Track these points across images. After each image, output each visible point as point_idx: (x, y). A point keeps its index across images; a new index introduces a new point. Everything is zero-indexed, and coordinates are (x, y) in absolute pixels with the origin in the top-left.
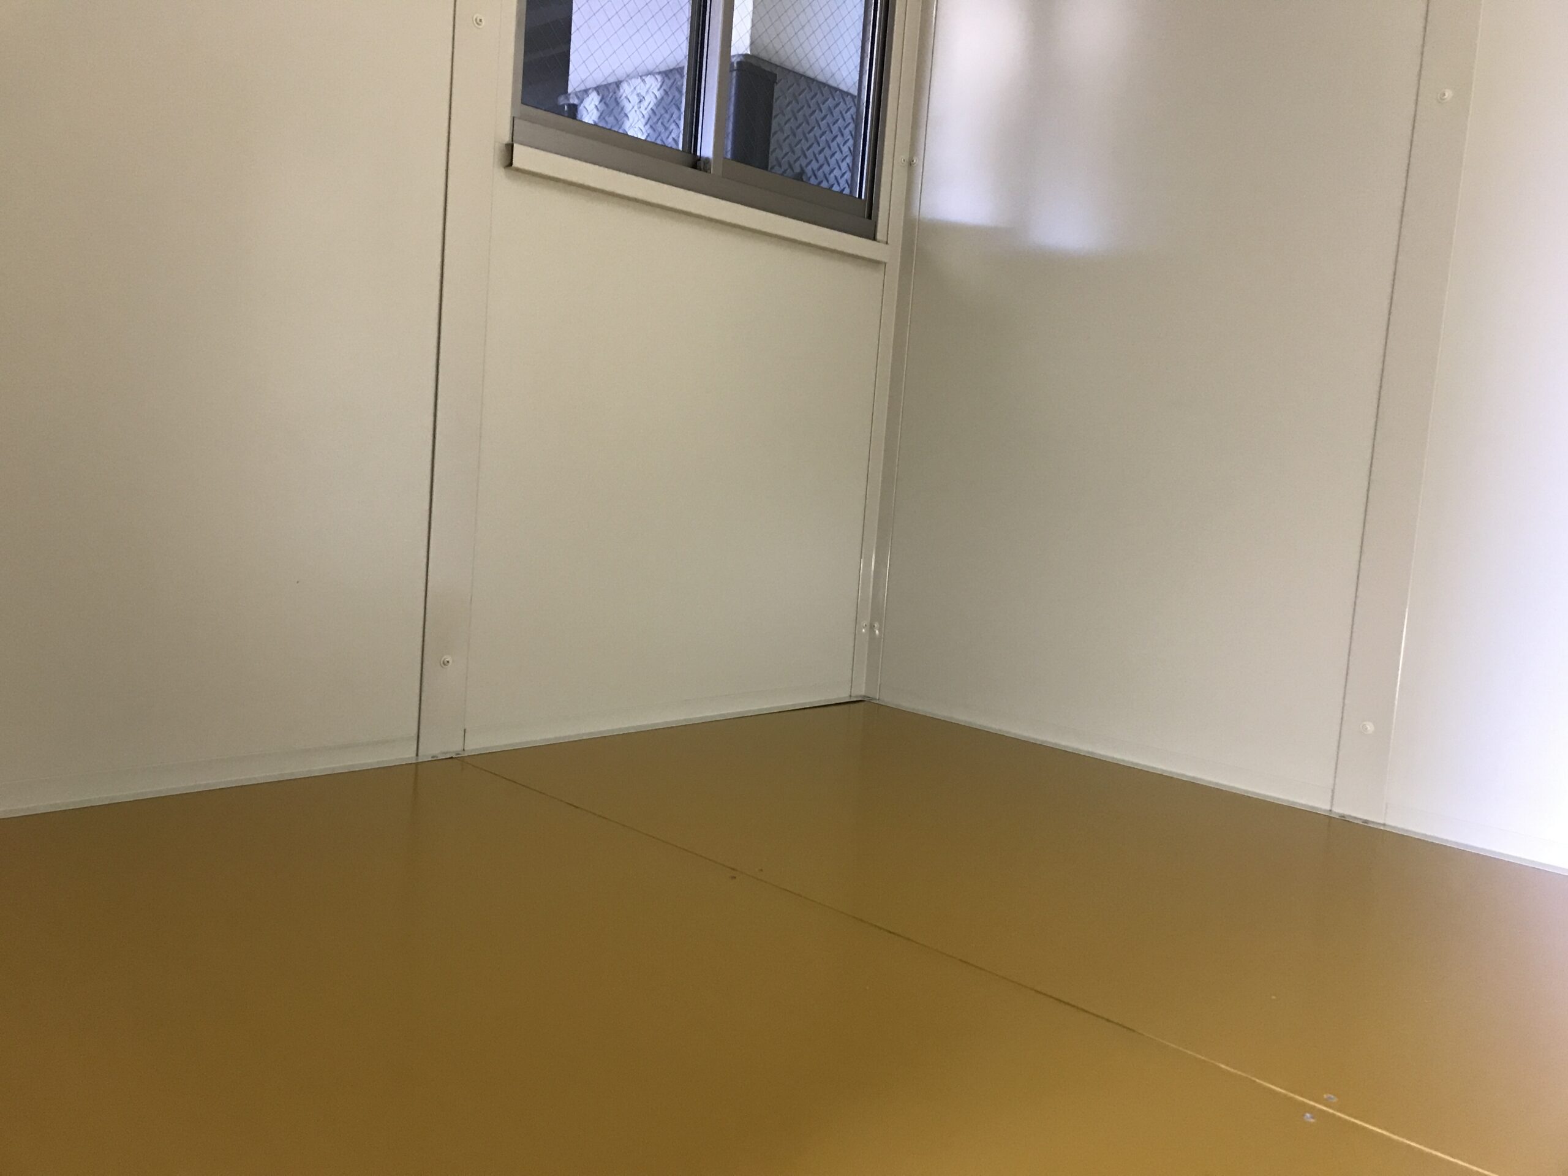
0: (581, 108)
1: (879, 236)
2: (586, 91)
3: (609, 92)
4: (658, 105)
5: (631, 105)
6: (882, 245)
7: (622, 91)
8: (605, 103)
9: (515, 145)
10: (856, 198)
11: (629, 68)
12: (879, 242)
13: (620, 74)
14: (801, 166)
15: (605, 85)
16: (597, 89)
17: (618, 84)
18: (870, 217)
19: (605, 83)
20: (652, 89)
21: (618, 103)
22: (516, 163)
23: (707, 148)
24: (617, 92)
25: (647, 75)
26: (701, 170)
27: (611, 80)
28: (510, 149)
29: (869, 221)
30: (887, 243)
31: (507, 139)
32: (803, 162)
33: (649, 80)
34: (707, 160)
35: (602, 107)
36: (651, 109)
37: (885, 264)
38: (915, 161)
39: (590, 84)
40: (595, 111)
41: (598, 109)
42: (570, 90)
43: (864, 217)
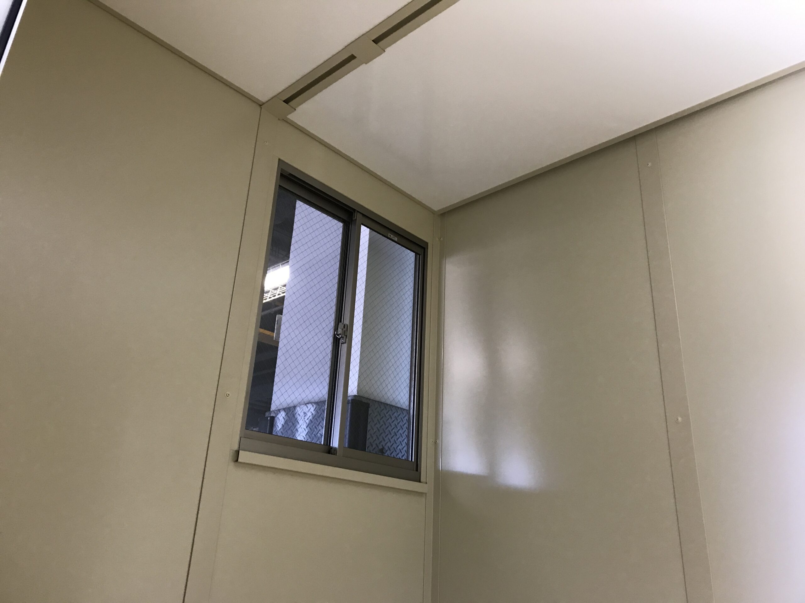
0: (276, 418)
1: (422, 480)
2: (279, 411)
3: (290, 411)
4: (313, 418)
5: (300, 417)
6: (425, 485)
7: (296, 411)
8: (288, 416)
9: (240, 451)
10: (409, 461)
11: (299, 399)
12: (422, 483)
13: (296, 402)
14: (382, 445)
15: (288, 408)
16: (284, 409)
17: (295, 407)
18: (417, 470)
19: (288, 407)
20: (311, 410)
21: (294, 416)
22: (240, 460)
23: (335, 443)
24: (294, 411)
25: (308, 403)
26: (332, 454)
27: (292, 405)
28: (238, 453)
29: (417, 472)
30: (426, 483)
31: (236, 448)
32: (383, 443)
33: (310, 406)
34: (335, 449)
35: (286, 418)
36: (311, 420)
37: (426, 494)
38: (437, 442)
39: (281, 407)
40: (283, 420)
41: (284, 419)
42: (271, 410)
43: (414, 470)
